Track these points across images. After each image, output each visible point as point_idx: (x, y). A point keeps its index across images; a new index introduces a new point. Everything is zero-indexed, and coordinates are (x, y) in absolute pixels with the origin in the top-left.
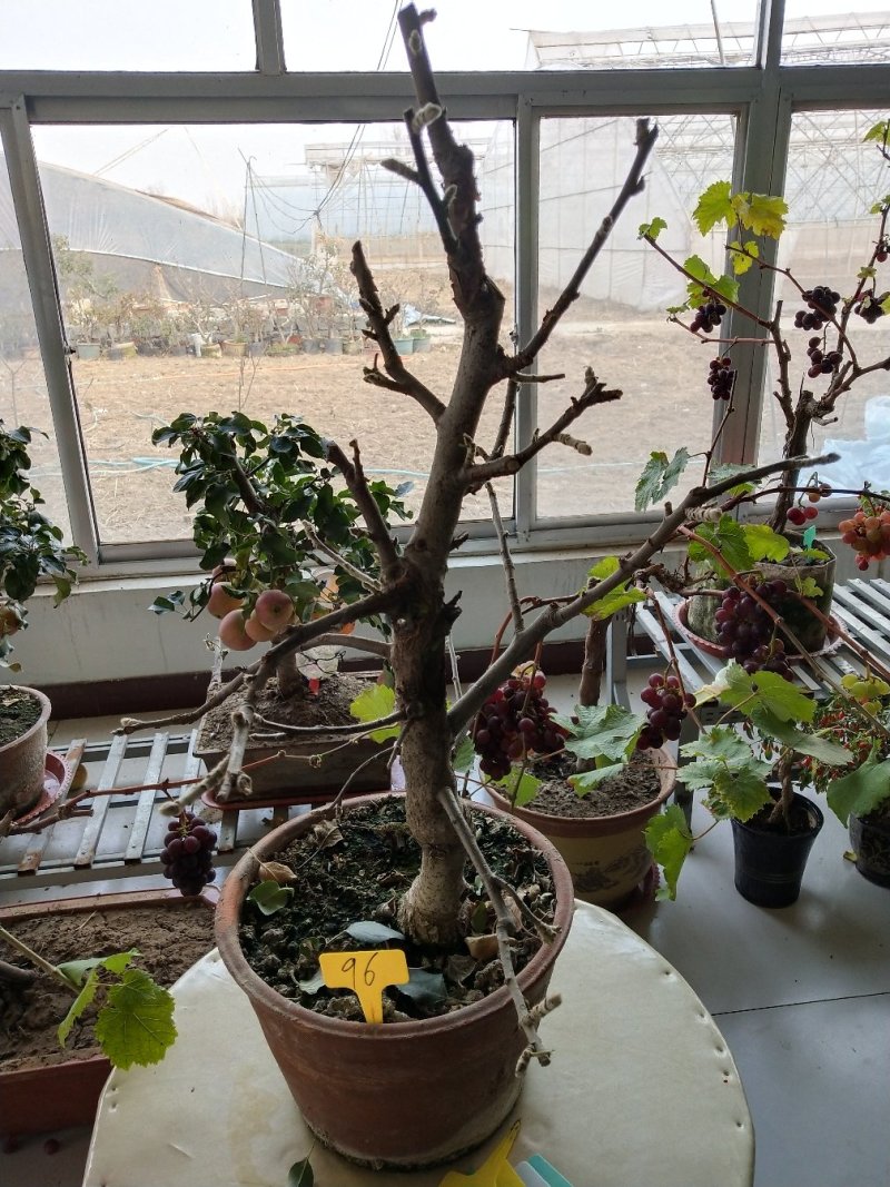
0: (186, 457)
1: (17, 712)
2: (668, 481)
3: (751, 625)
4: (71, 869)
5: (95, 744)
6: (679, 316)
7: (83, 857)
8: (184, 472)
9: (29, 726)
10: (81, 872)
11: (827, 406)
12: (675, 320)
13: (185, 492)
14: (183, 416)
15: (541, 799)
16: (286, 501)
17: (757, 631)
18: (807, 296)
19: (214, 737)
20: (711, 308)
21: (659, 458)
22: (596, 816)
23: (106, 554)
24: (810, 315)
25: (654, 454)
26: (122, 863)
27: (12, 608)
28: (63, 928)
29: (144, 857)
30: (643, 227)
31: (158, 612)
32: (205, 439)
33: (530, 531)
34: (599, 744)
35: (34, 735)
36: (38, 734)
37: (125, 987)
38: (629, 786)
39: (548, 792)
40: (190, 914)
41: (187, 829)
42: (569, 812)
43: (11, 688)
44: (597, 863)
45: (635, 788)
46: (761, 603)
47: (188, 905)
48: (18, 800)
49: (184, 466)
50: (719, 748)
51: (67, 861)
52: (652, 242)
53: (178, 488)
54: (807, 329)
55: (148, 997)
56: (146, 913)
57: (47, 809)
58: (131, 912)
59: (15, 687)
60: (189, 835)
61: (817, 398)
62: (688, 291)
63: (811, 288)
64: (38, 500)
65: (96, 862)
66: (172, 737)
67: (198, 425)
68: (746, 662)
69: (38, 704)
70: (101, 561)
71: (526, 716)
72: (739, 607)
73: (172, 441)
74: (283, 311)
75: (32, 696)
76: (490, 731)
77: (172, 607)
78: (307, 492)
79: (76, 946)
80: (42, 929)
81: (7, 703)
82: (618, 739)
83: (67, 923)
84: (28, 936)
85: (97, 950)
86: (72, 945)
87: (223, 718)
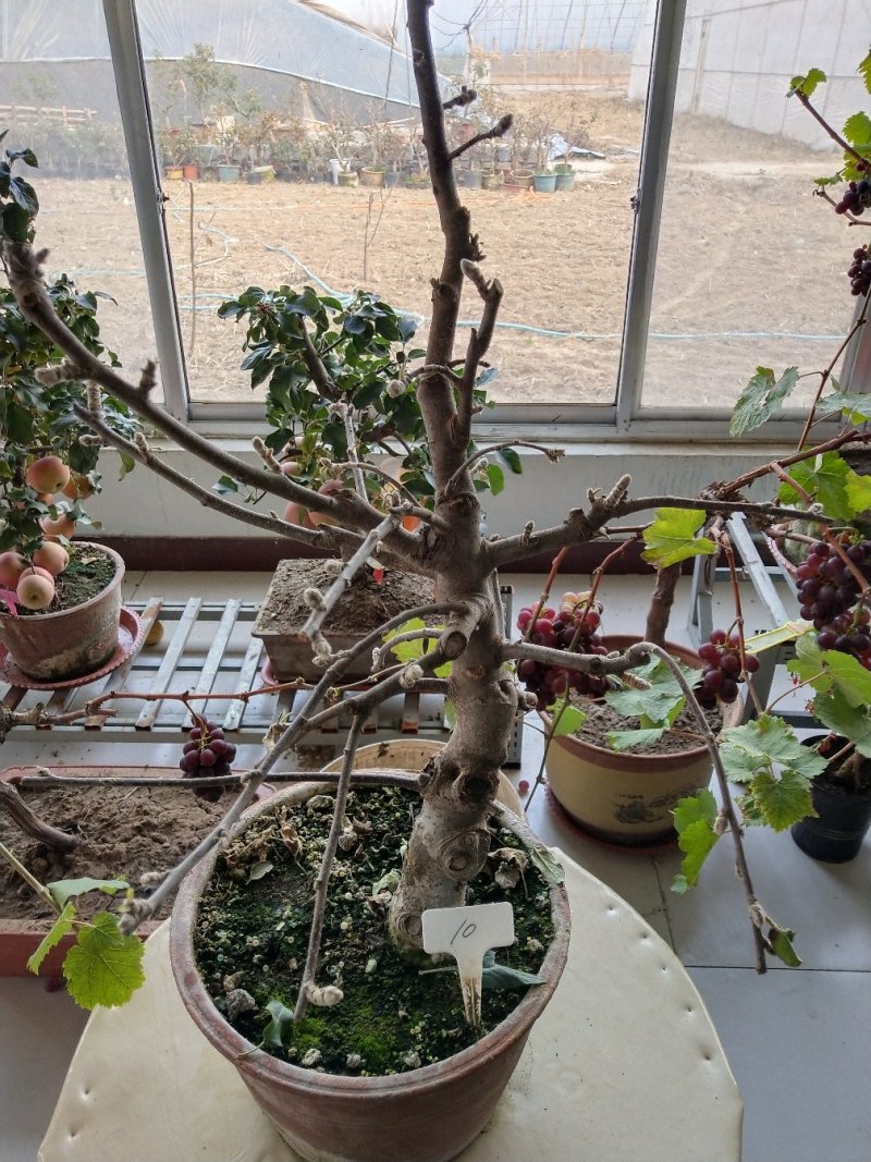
0: (253, 333)
1: (93, 571)
2: (770, 404)
3: (836, 588)
4: (132, 729)
5: (171, 602)
6: (829, 190)
7: (145, 719)
8: (253, 348)
9: (102, 588)
10: (141, 733)
12: (823, 194)
13: (252, 370)
14: (252, 290)
15: (591, 724)
16: (358, 384)
17: (842, 596)
19: (275, 617)
20: (864, 186)
21: (765, 374)
23: (197, 412)
26: (179, 730)
28: (110, 795)
30: (796, 80)
31: (221, 492)
32: (273, 316)
33: (632, 420)
34: (642, 701)
35: (106, 597)
36: (110, 596)
37: (95, 929)
39: (600, 718)
41: (205, 742)
43: (90, 547)
44: (641, 797)
46: (851, 568)
48: (91, 656)
49: (252, 342)
50: (767, 740)
51: (131, 721)
52: (805, 100)
53: (246, 365)
55: (117, 943)
56: (187, 791)
57: (116, 668)
58: (174, 788)
59: (94, 545)
60: (206, 747)
64: (116, 363)
65: (156, 725)
66: (244, 604)
67: (267, 299)
68: (824, 628)
69: (113, 564)
70: (191, 418)
72: (825, 566)
73: (239, 316)
77: (235, 488)
78: (380, 376)
79: (118, 817)
81: (85, 561)
82: (664, 697)
83: (115, 792)
84: (78, 798)
85: (137, 824)
86: (115, 814)
87: (286, 598)
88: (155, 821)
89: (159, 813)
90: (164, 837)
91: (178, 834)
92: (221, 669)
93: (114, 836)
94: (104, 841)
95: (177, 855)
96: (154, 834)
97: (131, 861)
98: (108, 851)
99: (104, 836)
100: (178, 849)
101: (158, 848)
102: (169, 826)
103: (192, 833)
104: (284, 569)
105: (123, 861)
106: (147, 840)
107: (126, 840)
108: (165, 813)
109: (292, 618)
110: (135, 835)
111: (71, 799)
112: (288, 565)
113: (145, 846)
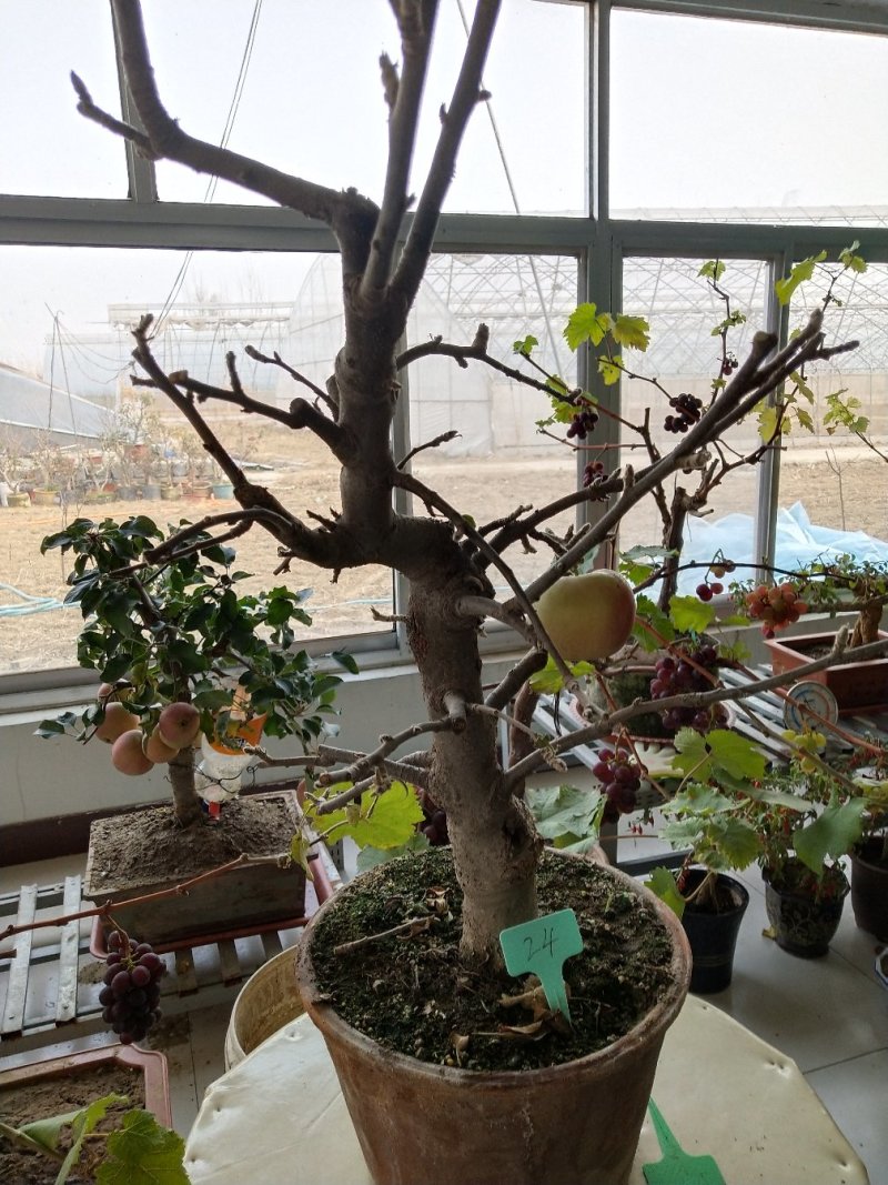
0: (79, 564)
6: (545, 427)
8: (77, 583)
11: (700, 500)
12: (544, 432)
14: (79, 521)
16: (185, 610)
18: (674, 402)
19: (106, 876)
20: (585, 416)
24: (678, 419)
29: (26, 1028)
31: (45, 737)
34: (563, 822)
37: (127, 1134)
40: (101, 1082)
41: (134, 959)
46: (698, 670)
47: (99, 1071)
49: (77, 576)
50: (700, 803)
52: (527, 357)
53: (70, 599)
54: (675, 431)
55: (156, 1142)
56: (47, 1088)
58: (28, 1090)
60: (137, 965)
61: (691, 493)
62: (553, 406)
63: (675, 395)
66: (41, 889)
72: (676, 676)
73: (65, 547)
74: (99, 459)
76: (435, 827)
77: (61, 730)
78: (207, 600)
82: (578, 817)
87: (114, 854)
92: (33, 962)
104: (100, 829)
109: (128, 872)
112: (103, 825)
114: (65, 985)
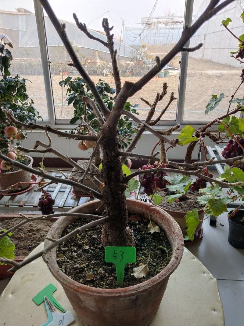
0: (69, 90)
2: (216, 104)
4: (32, 206)
7: (36, 204)
10: (35, 208)
12: (233, 56)
13: (68, 101)
14: (68, 77)
19: (75, 175)
21: (215, 97)
22: (182, 211)
23: (58, 122)
25: (213, 96)
27: (22, 132)
30: (223, 21)
32: (74, 85)
33: (181, 124)
34: (177, 187)
38: (195, 204)
42: (174, 209)
43: (24, 156)
45: (197, 205)
46: (240, 145)
50: (213, 191)
57: (29, 190)
59: (25, 156)
60: (45, 199)
64: (33, 103)
69: (30, 161)
70: (56, 124)
71: (157, 176)
72: (232, 146)
73: (65, 84)
74: (128, 64)
75: (29, 158)
76: (147, 180)
80: (17, 221)
81: (22, 160)
82: (184, 186)
84: (13, 223)
85: (28, 229)
86: (23, 227)
88: (34, 229)
89: (36, 227)
90: (36, 233)
91: (40, 233)
93: (22, 232)
94: (18, 234)
95: (39, 238)
96: (33, 232)
97: (25, 239)
98: (19, 236)
99: (18, 232)
100: (40, 236)
101: (34, 236)
102: (38, 230)
103: (45, 232)
105: (23, 239)
106: (31, 234)
107: (25, 234)
108: (38, 227)
109: (80, 175)
110: (27, 232)
111: (11, 223)
112: (80, 162)
113: (30, 235)
114: (63, 199)
